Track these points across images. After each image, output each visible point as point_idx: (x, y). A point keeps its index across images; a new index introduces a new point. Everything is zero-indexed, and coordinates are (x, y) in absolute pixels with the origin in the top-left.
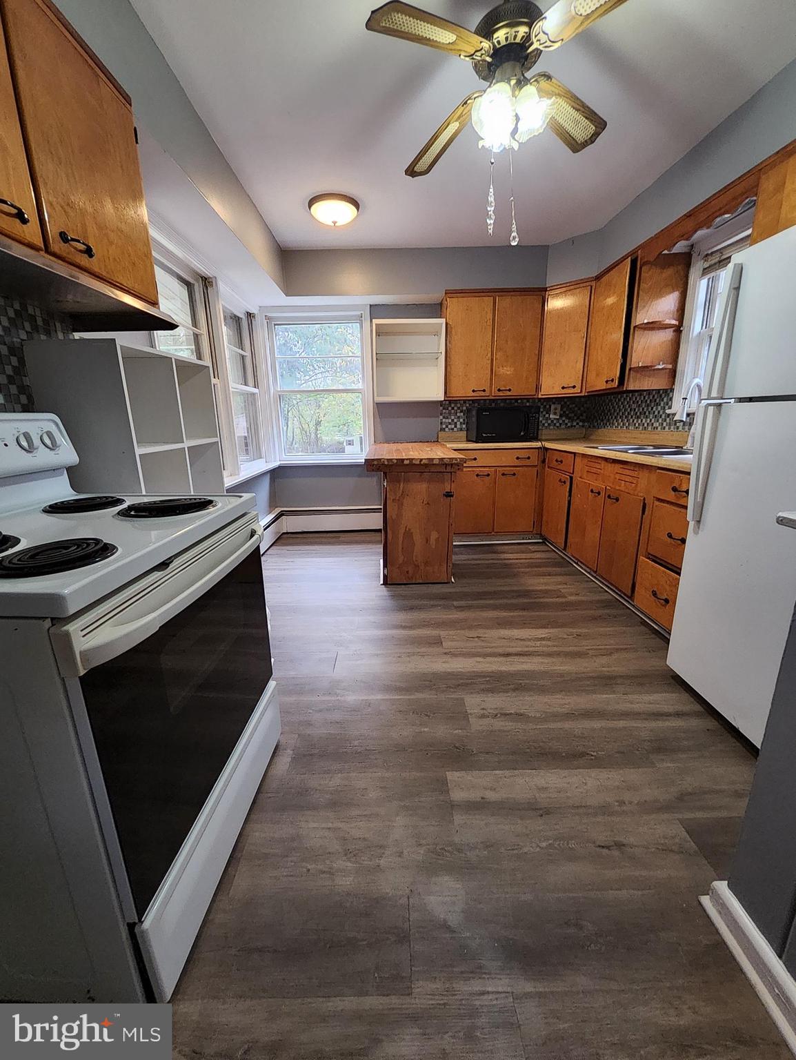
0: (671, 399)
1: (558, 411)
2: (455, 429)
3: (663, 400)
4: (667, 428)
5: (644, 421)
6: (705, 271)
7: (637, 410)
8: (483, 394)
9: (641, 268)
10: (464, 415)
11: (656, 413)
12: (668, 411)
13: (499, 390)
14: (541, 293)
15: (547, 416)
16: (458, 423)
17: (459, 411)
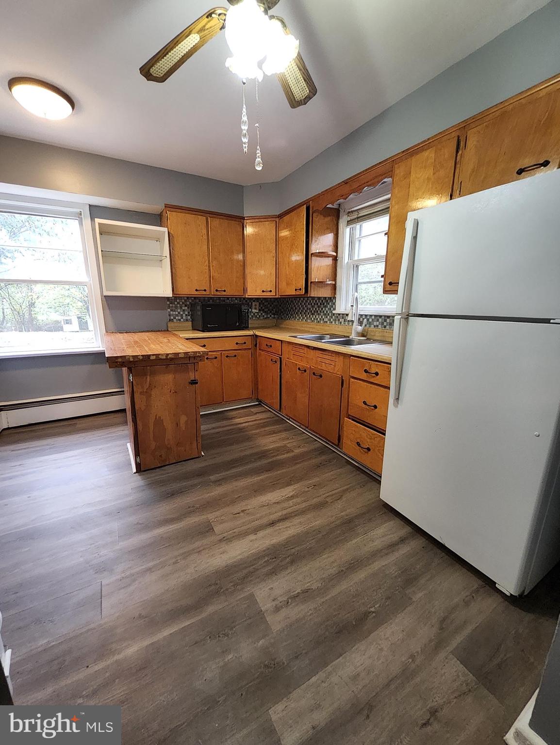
0: (334, 304)
1: (258, 307)
2: (182, 320)
3: (329, 304)
4: (333, 322)
5: (317, 317)
6: (349, 223)
7: (311, 309)
8: (204, 293)
9: (312, 215)
10: (188, 308)
11: (325, 312)
12: (334, 312)
13: (217, 290)
14: (240, 220)
15: (250, 310)
16: (184, 315)
17: (184, 305)
